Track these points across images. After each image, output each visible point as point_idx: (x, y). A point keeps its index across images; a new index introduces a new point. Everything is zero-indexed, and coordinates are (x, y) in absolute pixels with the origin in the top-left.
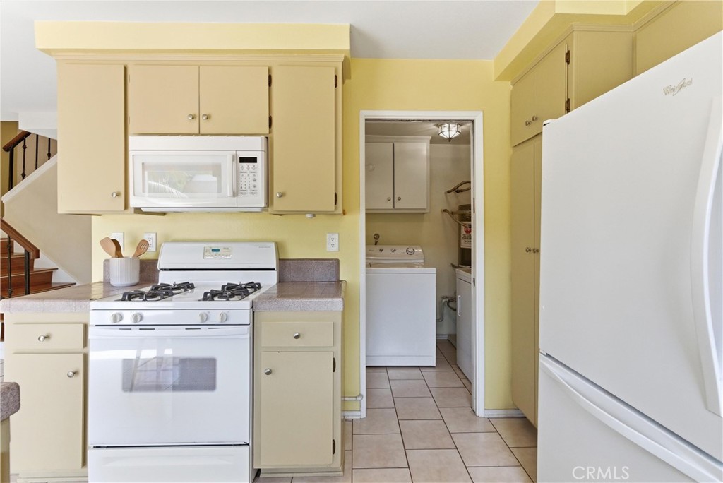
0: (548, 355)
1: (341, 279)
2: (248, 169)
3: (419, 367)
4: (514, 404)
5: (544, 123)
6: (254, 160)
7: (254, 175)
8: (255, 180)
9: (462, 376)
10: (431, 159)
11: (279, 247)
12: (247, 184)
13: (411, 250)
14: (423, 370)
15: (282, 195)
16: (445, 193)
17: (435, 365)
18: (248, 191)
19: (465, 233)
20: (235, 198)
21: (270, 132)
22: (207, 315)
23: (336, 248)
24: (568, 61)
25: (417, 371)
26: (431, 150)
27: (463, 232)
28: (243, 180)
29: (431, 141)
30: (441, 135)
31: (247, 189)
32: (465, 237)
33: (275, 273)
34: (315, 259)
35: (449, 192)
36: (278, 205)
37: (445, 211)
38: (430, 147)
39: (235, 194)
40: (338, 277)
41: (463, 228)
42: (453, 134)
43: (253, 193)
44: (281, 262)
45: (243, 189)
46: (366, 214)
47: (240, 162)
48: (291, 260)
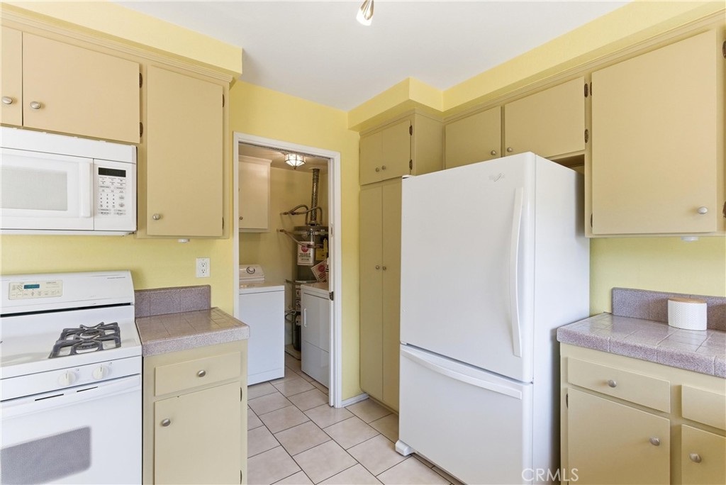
0: (408, 344)
1: (212, 306)
2: (113, 183)
3: (269, 381)
4: (362, 390)
5: (403, 177)
6: (122, 173)
7: (122, 192)
8: (122, 198)
9: (309, 380)
10: (272, 182)
11: (136, 276)
12: (111, 201)
13: (251, 269)
14: (273, 383)
15: (159, 218)
16: (281, 214)
17: (283, 376)
18: (112, 212)
19: (302, 252)
20: (92, 218)
21: (141, 141)
22: (76, 374)
23: (207, 274)
24: (411, 133)
25: (268, 385)
26: (272, 173)
27: (300, 251)
28: (104, 196)
29: (271, 164)
30: (288, 162)
31: (110, 207)
32: (302, 255)
33: (132, 308)
34: (182, 288)
35: (285, 214)
36: (152, 227)
37: (281, 231)
38: (271, 171)
39: (93, 214)
40: (209, 304)
41: (300, 247)
42: (299, 163)
43: (120, 213)
44: (138, 294)
45: (104, 207)
46: (240, 233)
47: (99, 174)
48: (150, 290)
